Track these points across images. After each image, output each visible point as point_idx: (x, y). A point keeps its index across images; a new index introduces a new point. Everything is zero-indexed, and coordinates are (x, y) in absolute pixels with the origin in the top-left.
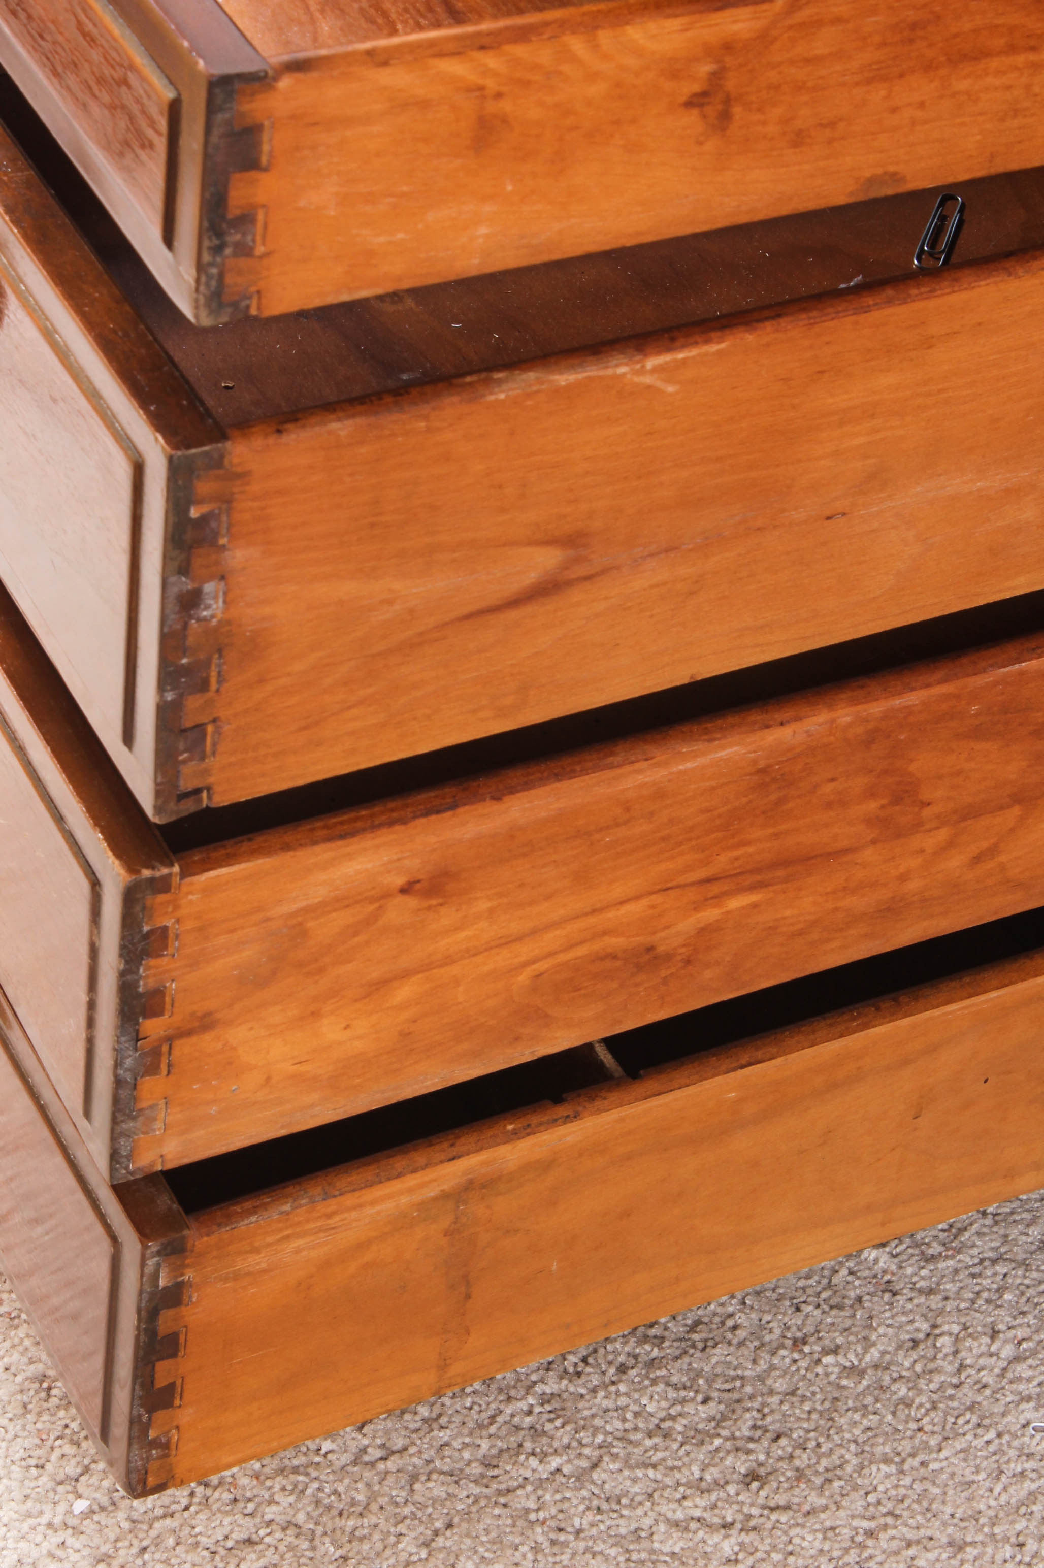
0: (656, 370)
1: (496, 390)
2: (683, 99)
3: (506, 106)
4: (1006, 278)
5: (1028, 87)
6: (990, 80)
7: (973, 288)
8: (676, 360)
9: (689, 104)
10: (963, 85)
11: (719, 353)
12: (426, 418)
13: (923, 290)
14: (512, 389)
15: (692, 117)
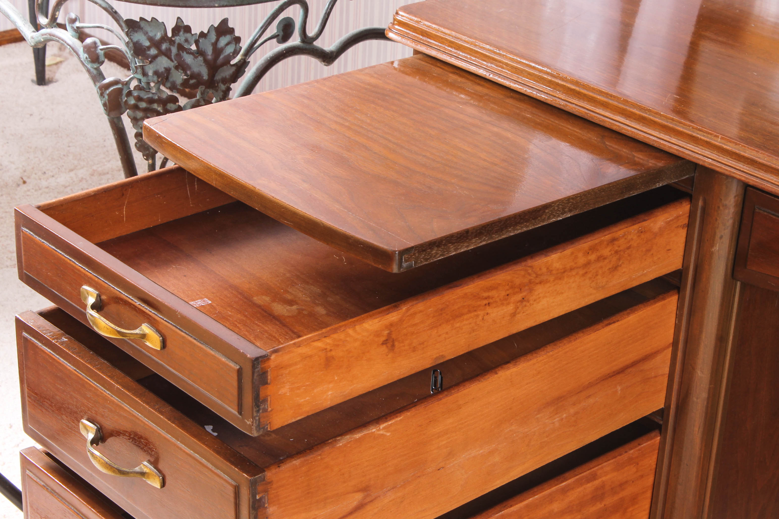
0: (384, 428)
1: (339, 443)
2: (381, 342)
3: (333, 353)
4: (479, 383)
5: (476, 323)
6: (465, 322)
7: (470, 387)
8: (389, 424)
9: (383, 344)
10: (458, 325)
11: (401, 420)
12: (320, 455)
13: (456, 390)
14: (344, 442)
15: (384, 348)
